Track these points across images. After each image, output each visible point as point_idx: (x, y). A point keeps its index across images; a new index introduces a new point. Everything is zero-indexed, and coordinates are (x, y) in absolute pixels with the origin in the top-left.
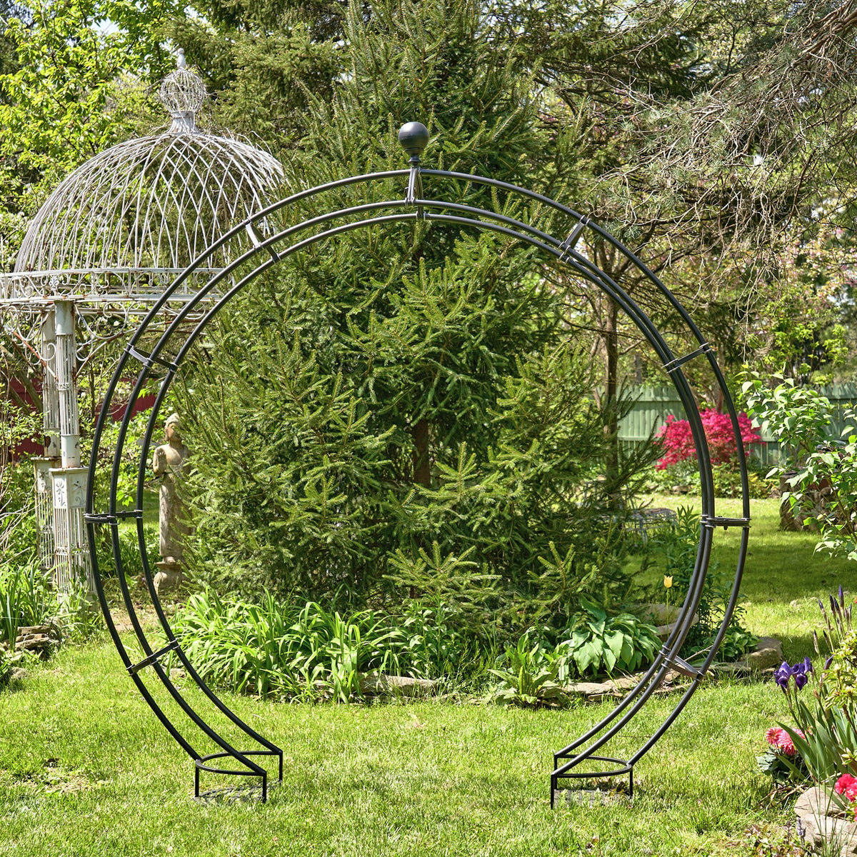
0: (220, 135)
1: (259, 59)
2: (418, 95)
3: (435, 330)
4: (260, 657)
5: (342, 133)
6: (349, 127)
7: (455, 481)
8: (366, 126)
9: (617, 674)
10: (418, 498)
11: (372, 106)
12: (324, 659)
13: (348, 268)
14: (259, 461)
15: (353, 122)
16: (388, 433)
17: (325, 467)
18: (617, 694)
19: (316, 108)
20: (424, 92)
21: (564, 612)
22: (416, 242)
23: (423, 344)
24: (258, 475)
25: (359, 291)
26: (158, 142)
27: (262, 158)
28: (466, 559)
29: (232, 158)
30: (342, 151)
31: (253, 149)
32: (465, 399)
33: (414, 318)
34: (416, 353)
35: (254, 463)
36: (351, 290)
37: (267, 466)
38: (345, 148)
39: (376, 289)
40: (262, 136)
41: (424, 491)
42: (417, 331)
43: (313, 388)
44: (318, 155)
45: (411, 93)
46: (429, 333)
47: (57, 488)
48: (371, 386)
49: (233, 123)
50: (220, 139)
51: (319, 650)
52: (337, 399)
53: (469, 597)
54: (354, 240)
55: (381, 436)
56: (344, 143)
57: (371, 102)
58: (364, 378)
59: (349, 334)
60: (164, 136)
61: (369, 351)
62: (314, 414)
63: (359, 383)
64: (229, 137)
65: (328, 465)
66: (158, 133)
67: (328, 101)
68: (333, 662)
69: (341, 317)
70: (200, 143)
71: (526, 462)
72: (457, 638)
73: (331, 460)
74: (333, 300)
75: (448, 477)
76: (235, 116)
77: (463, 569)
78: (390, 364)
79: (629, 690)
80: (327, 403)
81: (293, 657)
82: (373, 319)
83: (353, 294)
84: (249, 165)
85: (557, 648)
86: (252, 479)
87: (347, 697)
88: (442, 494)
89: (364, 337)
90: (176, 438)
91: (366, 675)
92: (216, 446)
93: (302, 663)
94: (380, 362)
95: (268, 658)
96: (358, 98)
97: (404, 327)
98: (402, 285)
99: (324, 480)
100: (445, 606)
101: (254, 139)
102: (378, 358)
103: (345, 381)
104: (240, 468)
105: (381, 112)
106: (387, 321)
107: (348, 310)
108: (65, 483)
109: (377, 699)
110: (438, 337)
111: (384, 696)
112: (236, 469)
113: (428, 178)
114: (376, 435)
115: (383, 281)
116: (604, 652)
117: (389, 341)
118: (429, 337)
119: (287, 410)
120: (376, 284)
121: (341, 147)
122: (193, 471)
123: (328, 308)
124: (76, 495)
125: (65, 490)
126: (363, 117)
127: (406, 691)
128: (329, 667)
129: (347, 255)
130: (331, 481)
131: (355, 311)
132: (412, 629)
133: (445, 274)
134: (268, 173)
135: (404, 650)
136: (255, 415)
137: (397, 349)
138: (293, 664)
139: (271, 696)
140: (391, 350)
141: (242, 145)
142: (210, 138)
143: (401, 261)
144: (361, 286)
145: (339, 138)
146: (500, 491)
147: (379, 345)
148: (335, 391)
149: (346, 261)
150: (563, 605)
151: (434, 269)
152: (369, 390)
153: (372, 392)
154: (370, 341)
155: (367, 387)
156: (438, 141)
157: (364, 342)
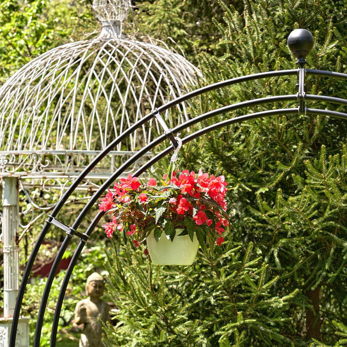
0: (141, 40)
2: (319, 7)
5: (253, 40)
6: (258, 34)
8: (273, 33)
11: (279, 17)
13: (256, 153)
14: (179, 317)
15: (262, 30)
16: (291, 296)
17: (238, 324)
19: (230, 18)
20: (323, 5)
22: (316, 132)
23: (321, 219)
24: (177, 328)
25: (266, 173)
26: (90, 45)
27: (177, 60)
29: (153, 60)
30: (252, 55)
31: (169, 52)
33: (315, 197)
34: (316, 226)
35: (174, 317)
36: (260, 172)
37: (184, 321)
38: (255, 52)
39: (281, 171)
40: (176, 41)
42: (317, 207)
43: (227, 255)
44: (231, 58)
45: (311, 6)
46: (327, 210)
48: (276, 254)
49: (153, 31)
50: (142, 44)
52: (247, 265)
54: (262, 130)
55: (285, 298)
56: (254, 47)
57: (278, 13)
58: (269, 247)
59: (258, 209)
60: (95, 40)
61: (274, 225)
62: (228, 277)
63: (265, 252)
64: (149, 42)
65: (241, 322)
66: (89, 38)
67: (241, 12)
69: (251, 196)
70: (126, 47)
73: (245, 317)
74: (244, 181)
75: (342, 334)
76: (155, 25)
78: (293, 235)
80: (239, 268)
82: (279, 196)
83: (262, 175)
84: (166, 66)
86: (172, 332)
89: (271, 212)
90: (95, 295)
92: (142, 302)
94: (284, 235)
96: (267, 10)
97: (306, 205)
98: (304, 167)
99: (237, 334)
101: (170, 43)
102: (282, 230)
103: (254, 250)
104: (162, 322)
105: (286, 22)
106: (291, 198)
107: (257, 189)
108: (6, 331)
110: (335, 213)
112: (159, 323)
113: (327, 78)
114: (281, 297)
117: (292, 215)
118: (327, 213)
119: (203, 273)
121: (251, 51)
122: (118, 324)
123: (240, 187)
125: (6, 336)
126: (272, 27)
129: (256, 142)
130: (242, 336)
131: (263, 190)
133: (343, 159)
134: (182, 73)
136: (177, 277)
137: (299, 223)
140: (293, 224)
141: (160, 49)
142: (134, 43)
143: (303, 148)
144: (267, 169)
145: (250, 43)
147: (283, 219)
148: (247, 258)
149: (255, 148)
151: (333, 155)
152: (274, 258)
153: (277, 260)
154: (276, 215)
155: (272, 255)
156: (337, 47)
157: (270, 216)
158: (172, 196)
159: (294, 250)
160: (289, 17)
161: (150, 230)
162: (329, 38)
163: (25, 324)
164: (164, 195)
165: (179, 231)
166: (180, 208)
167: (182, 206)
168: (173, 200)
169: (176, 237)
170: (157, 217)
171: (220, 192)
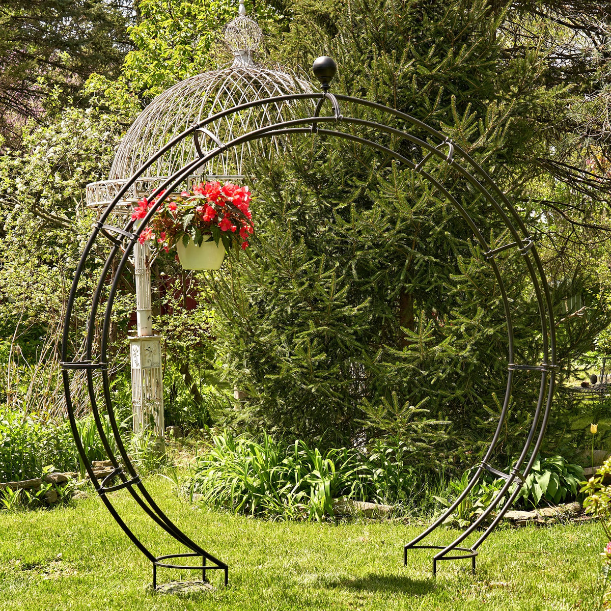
1: (310, 6)
2: (399, 28)
3: (404, 220)
4: (255, 484)
7: (417, 343)
8: (358, 55)
9: (543, 504)
10: (387, 357)
11: (363, 38)
12: (306, 487)
13: (337, 170)
16: (364, 304)
17: (311, 331)
18: (540, 521)
20: (403, 25)
21: (506, 452)
23: (394, 231)
24: (262, 338)
25: (347, 189)
28: (422, 407)
29: (276, 87)
32: (432, 277)
33: (388, 210)
34: (389, 239)
35: (257, 328)
36: (340, 188)
37: (270, 331)
39: (359, 187)
41: (392, 351)
42: (390, 220)
43: (304, 267)
46: (398, 223)
47: (133, 353)
48: (353, 267)
51: (302, 480)
52: (321, 276)
53: (423, 438)
55: (358, 306)
58: (348, 260)
59: (335, 223)
61: (352, 238)
62: (302, 288)
63: (343, 265)
65: (313, 330)
68: (312, 489)
71: (473, 327)
72: (413, 472)
73: (317, 324)
74: (324, 197)
75: (410, 339)
77: (420, 416)
78: (370, 248)
79: (551, 517)
80: (315, 279)
81: (284, 485)
82: (352, 210)
83: (342, 192)
85: (495, 482)
87: (320, 517)
88: (405, 353)
89: (347, 226)
91: (337, 500)
93: (290, 490)
94: (362, 248)
95: (262, 485)
97: (378, 218)
98: (377, 182)
99: (308, 341)
100: (404, 445)
102: (360, 243)
106: (365, 212)
107: (336, 205)
108: (139, 349)
109: (344, 520)
110: (405, 226)
111: (350, 518)
114: (354, 306)
115: (365, 181)
116: (533, 487)
117: (367, 228)
118: (399, 226)
120: (358, 183)
123: (320, 203)
124: (147, 358)
125: (139, 354)
127: (368, 514)
128: (309, 494)
129: (336, 160)
130: (315, 343)
131: (342, 205)
132: (377, 464)
133: (412, 173)
135: (370, 481)
136: (259, 289)
137: (374, 235)
138: (282, 491)
139: (262, 516)
140: (369, 237)
144: (347, 185)
146: (452, 351)
147: (360, 232)
148: (321, 269)
150: (505, 446)
151: (403, 170)
152: (352, 270)
153: (354, 272)
154: (351, 229)
155: (350, 268)
156: (413, 65)
157: (348, 230)
158: (200, 205)
159: (371, 262)
160: (372, 38)
161: (179, 237)
162: (404, 57)
163: (157, 342)
164: (192, 204)
165: (206, 237)
166: (205, 216)
167: (209, 214)
168: (199, 208)
169: (204, 243)
170: (185, 225)
171: (244, 201)
